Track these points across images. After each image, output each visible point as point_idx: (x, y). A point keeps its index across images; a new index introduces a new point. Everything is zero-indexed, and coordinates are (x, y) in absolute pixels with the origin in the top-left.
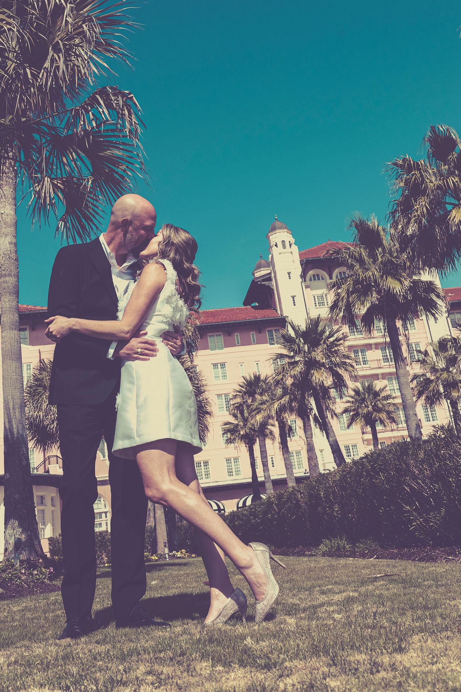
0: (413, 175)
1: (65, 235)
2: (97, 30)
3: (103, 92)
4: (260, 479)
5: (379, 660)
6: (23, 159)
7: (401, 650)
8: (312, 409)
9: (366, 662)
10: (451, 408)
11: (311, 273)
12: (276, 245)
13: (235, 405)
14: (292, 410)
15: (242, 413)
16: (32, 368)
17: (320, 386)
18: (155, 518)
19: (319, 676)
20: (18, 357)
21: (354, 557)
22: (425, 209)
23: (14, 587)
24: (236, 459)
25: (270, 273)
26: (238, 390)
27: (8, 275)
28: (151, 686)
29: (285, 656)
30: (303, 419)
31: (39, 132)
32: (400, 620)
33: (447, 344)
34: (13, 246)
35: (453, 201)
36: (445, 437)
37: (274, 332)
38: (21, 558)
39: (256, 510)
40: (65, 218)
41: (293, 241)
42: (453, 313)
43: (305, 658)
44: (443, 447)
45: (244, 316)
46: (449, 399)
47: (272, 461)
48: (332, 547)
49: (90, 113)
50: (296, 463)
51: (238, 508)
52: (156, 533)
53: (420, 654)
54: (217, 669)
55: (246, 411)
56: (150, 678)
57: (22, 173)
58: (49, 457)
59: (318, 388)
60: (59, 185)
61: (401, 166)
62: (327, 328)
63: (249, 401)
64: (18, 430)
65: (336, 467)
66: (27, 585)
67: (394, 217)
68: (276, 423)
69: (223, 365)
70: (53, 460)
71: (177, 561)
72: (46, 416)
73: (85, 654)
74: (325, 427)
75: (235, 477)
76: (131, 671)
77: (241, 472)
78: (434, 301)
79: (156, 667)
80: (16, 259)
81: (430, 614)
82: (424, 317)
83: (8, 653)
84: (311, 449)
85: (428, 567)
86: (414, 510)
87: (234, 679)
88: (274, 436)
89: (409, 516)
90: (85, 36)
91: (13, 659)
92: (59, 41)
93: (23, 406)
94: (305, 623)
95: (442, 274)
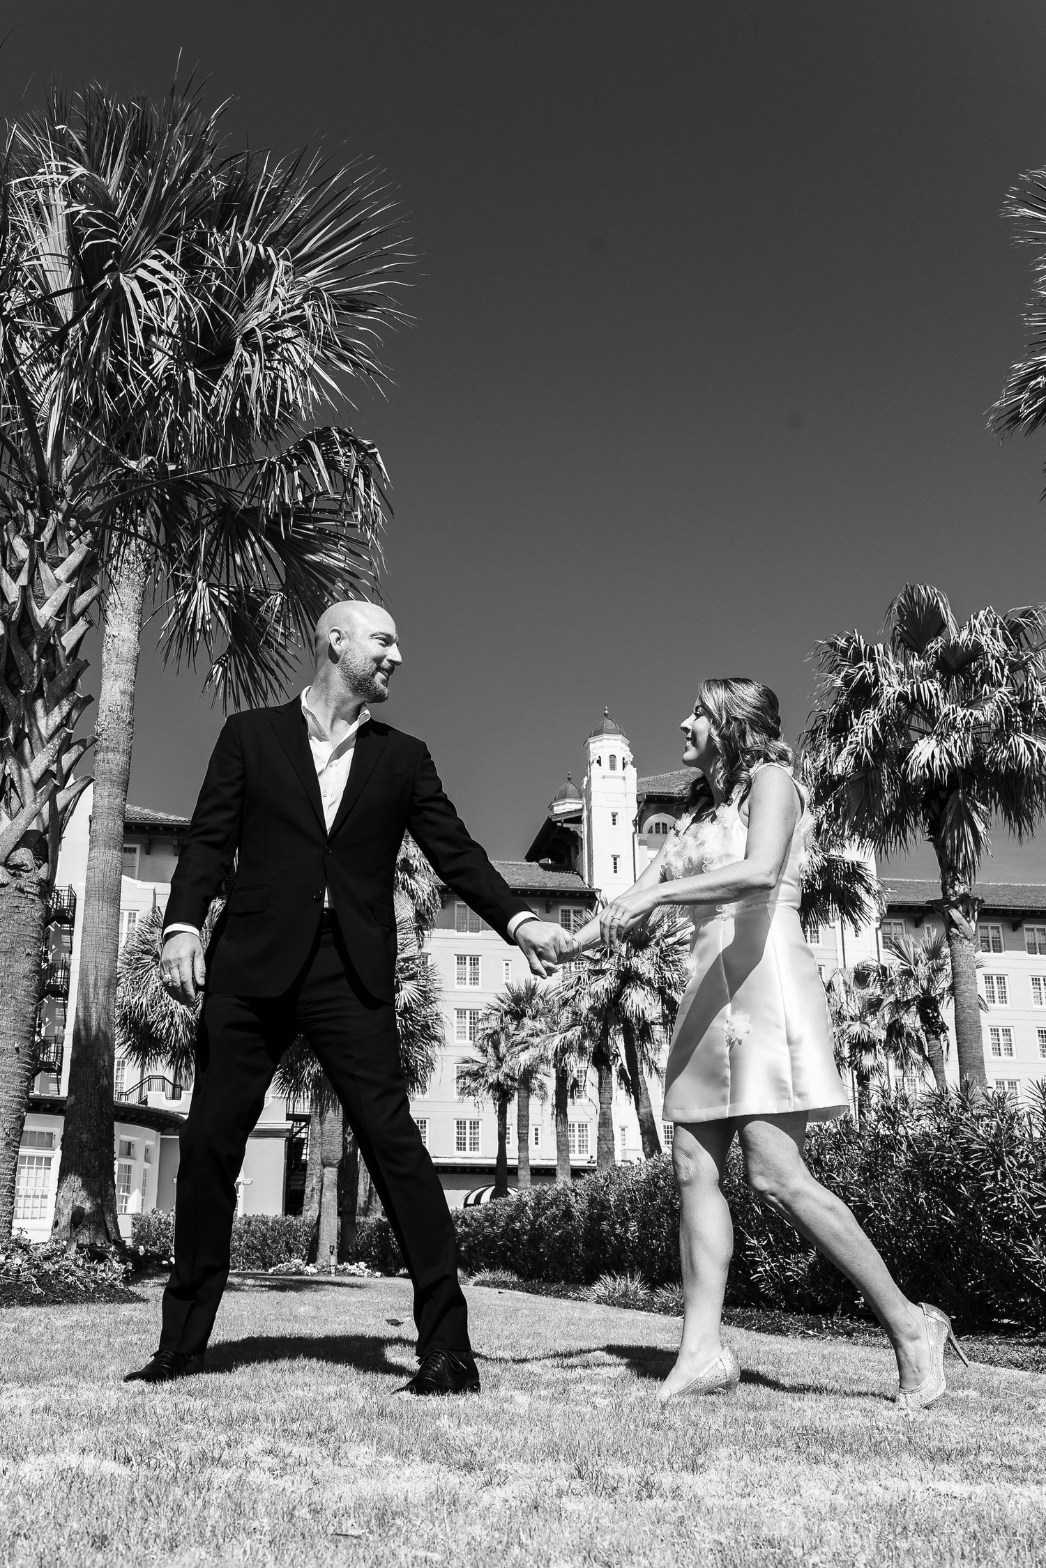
0: (861, 668)
1: (221, 690)
2: (328, 318)
3: (323, 437)
4: (509, 1162)
5: (655, 1479)
6: (162, 541)
7: (694, 1468)
8: (617, 1055)
9: (632, 1480)
10: (856, 1085)
11: (653, 819)
12: (599, 762)
13: (486, 1032)
14: (582, 1051)
15: (496, 1047)
16: (137, 920)
17: (638, 1019)
18: (320, 1203)
19: (552, 1491)
20: (114, 897)
21: (649, 1311)
22: (870, 731)
23: (62, 1287)
24: (475, 1124)
25: (581, 810)
26: (496, 1006)
27: (113, 750)
28: (267, 1473)
29: (502, 1453)
30: (599, 1070)
31: (199, 493)
32: (703, 1420)
33: (868, 974)
34: (128, 698)
35: (923, 725)
36: (838, 1133)
37: (572, 915)
38: (80, 1242)
39: (495, 1212)
40: (226, 661)
41: (629, 757)
42: (890, 924)
43: (533, 1460)
44: (831, 1149)
45: (523, 880)
46: (855, 1068)
47: (537, 1134)
48: (615, 1289)
49: (296, 473)
50: (577, 1144)
51: (466, 1205)
52: (318, 1229)
53: (725, 1477)
54: (384, 1459)
55: (503, 1044)
56: (269, 1461)
57: (157, 568)
58: (150, 1078)
59: (634, 1020)
60: (222, 598)
61: (844, 652)
62: (666, 920)
63: (512, 1028)
64: (99, 1024)
65: (643, 1158)
66: (85, 1287)
67: (813, 740)
68: (553, 1072)
69: (475, 960)
70: (157, 1083)
71: (347, 1280)
72: (152, 1007)
73: (165, 1409)
74: (634, 1087)
75: (468, 1153)
76: (239, 1446)
77: (480, 1147)
78: (859, 898)
79: (282, 1444)
80: (129, 723)
81: (756, 1417)
82: (837, 923)
83: (36, 1392)
84: (605, 1122)
85: (770, 1343)
86: (764, 1247)
87: (409, 1479)
88: (546, 1093)
89: (754, 1256)
90: (305, 326)
91: (41, 1403)
92: (257, 329)
93: (113, 982)
94: (544, 1406)
95: (881, 852)
